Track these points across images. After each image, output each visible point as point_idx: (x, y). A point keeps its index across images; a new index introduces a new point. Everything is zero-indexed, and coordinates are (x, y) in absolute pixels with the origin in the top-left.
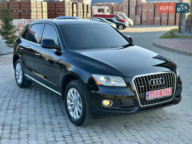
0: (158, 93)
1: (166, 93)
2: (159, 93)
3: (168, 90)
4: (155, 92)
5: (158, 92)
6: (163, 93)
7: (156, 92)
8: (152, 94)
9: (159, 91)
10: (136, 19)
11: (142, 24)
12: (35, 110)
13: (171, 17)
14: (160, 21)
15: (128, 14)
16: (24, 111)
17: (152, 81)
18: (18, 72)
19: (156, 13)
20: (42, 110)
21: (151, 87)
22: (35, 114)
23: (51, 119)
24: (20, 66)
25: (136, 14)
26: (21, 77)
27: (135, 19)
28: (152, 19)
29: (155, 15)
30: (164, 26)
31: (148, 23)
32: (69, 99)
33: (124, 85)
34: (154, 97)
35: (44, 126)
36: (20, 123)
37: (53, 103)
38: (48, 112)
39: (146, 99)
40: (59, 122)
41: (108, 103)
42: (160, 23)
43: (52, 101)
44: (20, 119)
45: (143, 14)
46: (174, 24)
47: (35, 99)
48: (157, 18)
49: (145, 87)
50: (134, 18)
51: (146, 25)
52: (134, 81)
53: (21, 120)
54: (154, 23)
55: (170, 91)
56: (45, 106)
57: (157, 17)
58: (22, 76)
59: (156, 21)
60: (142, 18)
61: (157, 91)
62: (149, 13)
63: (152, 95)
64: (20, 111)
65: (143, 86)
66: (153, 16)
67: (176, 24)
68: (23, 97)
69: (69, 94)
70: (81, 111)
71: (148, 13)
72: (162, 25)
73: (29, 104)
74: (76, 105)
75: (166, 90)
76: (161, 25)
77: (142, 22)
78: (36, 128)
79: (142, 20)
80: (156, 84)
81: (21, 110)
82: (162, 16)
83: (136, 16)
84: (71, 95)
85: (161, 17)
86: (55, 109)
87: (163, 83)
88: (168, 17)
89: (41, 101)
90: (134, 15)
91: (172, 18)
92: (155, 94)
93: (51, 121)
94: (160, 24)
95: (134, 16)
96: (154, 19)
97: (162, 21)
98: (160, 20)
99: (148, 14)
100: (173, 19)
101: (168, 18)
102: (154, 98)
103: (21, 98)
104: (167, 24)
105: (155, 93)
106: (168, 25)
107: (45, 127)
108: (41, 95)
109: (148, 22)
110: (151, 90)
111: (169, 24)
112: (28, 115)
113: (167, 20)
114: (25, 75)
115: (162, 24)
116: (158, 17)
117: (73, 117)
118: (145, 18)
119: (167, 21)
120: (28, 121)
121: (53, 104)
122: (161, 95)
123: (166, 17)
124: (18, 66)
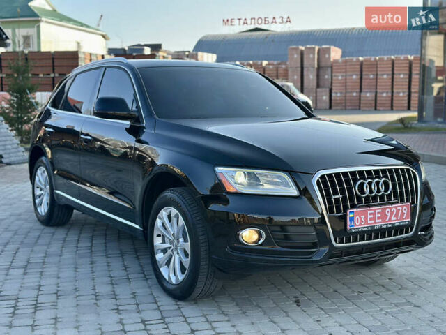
0: (377, 216)
1: (396, 216)
2: (379, 215)
3: (400, 208)
4: (369, 212)
5: (377, 211)
6: (388, 214)
7: (372, 212)
8: (363, 217)
9: (380, 211)
10: (318, 98)
11: (333, 108)
12: (76, 268)
13: (399, 93)
14: (373, 102)
15: (299, 84)
16: (50, 270)
17: (362, 184)
18: (41, 190)
19: (363, 84)
20: (94, 269)
21: (359, 199)
22: (75, 277)
23: (114, 288)
24: (46, 172)
25: (318, 86)
26: (46, 199)
27: (316, 97)
28: (356, 96)
29: (363, 87)
30: (385, 111)
31: (345, 106)
32: (159, 236)
33: (294, 191)
34: (366, 223)
35: (97, 300)
36: (38, 295)
37: (122, 256)
38: (108, 273)
39: (349, 228)
40: (134, 293)
41: (255, 237)
42: (374, 105)
43: (119, 252)
44: (40, 286)
45: (333, 85)
46: (406, 108)
47: (77, 247)
48: (368, 95)
49: (344, 199)
50: (315, 95)
51: (342, 110)
52: (318, 182)
53: (41, 288)
54: (360, 106)
55: (405, 212)
56: (100, 262)
57: (367, 92)
58: (49, 198)
59: (364, 102)
60: (333, 95)
61: (374, 210)
62: (348, 84)
63: (361, 219)
64: (40, 270)
65: (340, 196)
66: (358, 90)
67: (412, 108)
68: (50, 244)
69: (159, 222)
70: (187, 262)
71: (346, 82)
72: (379, 110)
73: (63, 257)
74: (176, 249)
75: (396, 207)
76: (376, 109)
77: (333, 104)
78: (77, 305)
79: (333, 98)
80: (371, 192)
81: (43, 268)
82: (378, 91)
83: (318, 90)
84: (163, 225)
85: (376, 93)
86: (125, 268)
87: (389, 192)
88: (392, 92)
89: (92, 251)
90: (315, 87)
91: (401, 94)
92: (369, 217)
93: (114, 291)
94: (374, 108)
95: (314, 90)
96: (360, 96)
97: (378, 102)
98: (374, 98)
99: (346, 86)
100: (403, 97)
101: (392, 95)
102: (367, 227)
103: (45, 245)
104: (390, 108)
105: (370, 214)
106: (392, 109)
107: (98, 302)
108: (92, 240)
109: (345, 103)
110: (360, 207)
111: (394, 108)
112: (59, 278)
113: (390, 99)
114: (57, 191)
115: (378, 108)
116: (370, 92)
117: (167, 278)
118: (339, 94)
119: (390, 102)
120: (58, 291)
121: (121, 258)
122: (384, 221)
123: (387, 93)
124: (41, 174)
